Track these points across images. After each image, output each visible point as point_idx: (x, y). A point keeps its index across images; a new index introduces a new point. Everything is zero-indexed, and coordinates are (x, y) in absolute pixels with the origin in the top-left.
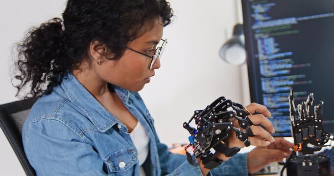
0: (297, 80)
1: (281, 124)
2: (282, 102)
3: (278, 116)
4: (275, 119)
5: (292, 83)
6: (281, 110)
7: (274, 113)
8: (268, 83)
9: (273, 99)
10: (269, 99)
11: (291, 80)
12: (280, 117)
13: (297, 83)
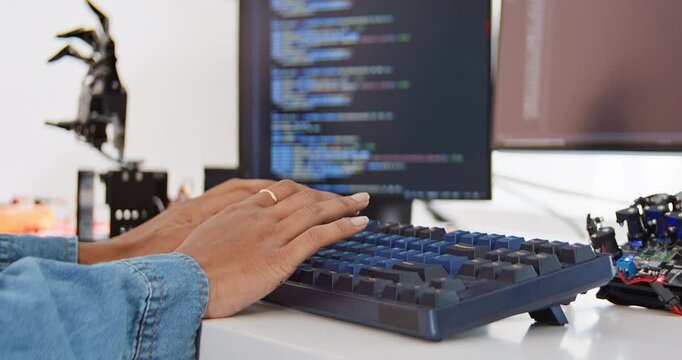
0: (369, 30)
1: (312, 157)
2: (321, 93)
3: (307, 134)
4: (297, 141)
5: (353, 38)
6: (315, 117)
7: (298, 126)
8: (290, 37)
9: (299, 83)
10: (289, 84)
11: (352, 29)
12: (312, 138)
13: (368, 40)
